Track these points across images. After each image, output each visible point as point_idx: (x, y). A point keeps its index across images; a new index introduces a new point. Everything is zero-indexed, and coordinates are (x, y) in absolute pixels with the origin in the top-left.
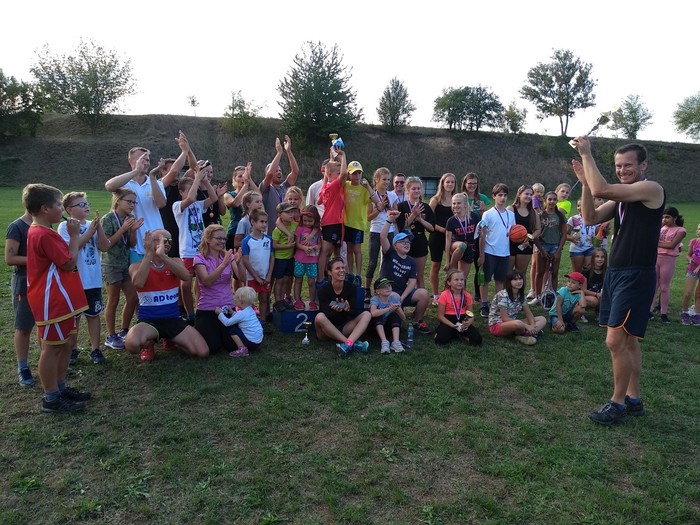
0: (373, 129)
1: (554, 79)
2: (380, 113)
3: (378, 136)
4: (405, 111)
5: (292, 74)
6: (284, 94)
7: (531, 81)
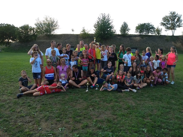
0: (119, 35)
1: (170, 20)
2: (120, 31)
3: (120, 37)
4: (127, 30)
5: (97, 22)
6: (95, 27)
7: (163, 21)
